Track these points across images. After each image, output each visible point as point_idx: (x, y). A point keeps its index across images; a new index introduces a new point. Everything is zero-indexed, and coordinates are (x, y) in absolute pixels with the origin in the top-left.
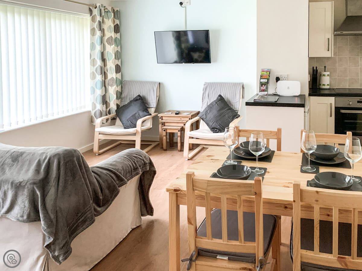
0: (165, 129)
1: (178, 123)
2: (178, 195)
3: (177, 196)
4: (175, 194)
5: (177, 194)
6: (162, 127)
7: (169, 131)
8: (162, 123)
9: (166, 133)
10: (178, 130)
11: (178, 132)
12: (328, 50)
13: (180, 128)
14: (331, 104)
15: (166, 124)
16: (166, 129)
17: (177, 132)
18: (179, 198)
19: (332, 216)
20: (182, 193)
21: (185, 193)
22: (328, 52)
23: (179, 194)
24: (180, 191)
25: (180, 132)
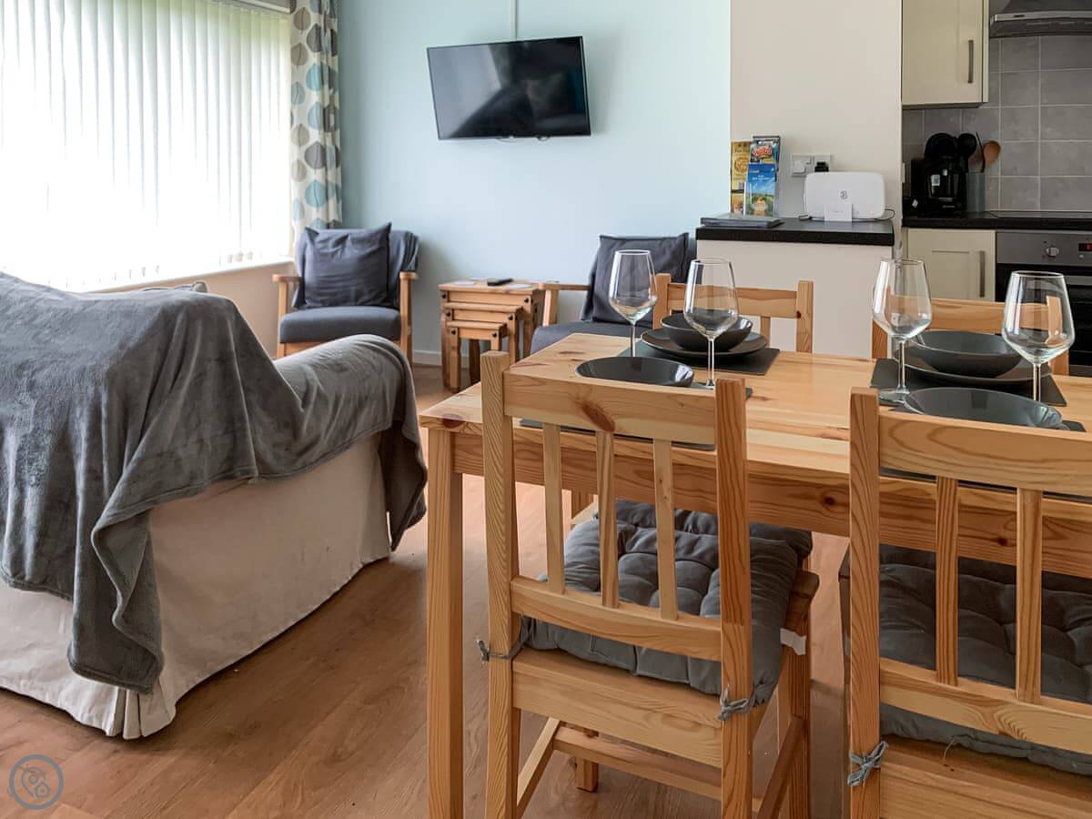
0: (456, 329)
1: (492, 312)
2: (459, 441)
3: (453, 446)
4: (446, 434)
5: (452, 433)
6: (447, 321)
7: (466, 335)
8: (447, 311)
9: (459, 339)
10: (494, 333)
11: (492, 339)
12: (970, 81)
13: (497, 326)
14: (982, 254)
15: (459, 315)
16: (459, 328)
17: (488, 338)
18: (458, 452)
19: (1015, 545)
20: (467, 431)
21: (479, 433)
22: (970, 85)
23: (459, 433)
24: (462, 426)
25: (497, 338)
